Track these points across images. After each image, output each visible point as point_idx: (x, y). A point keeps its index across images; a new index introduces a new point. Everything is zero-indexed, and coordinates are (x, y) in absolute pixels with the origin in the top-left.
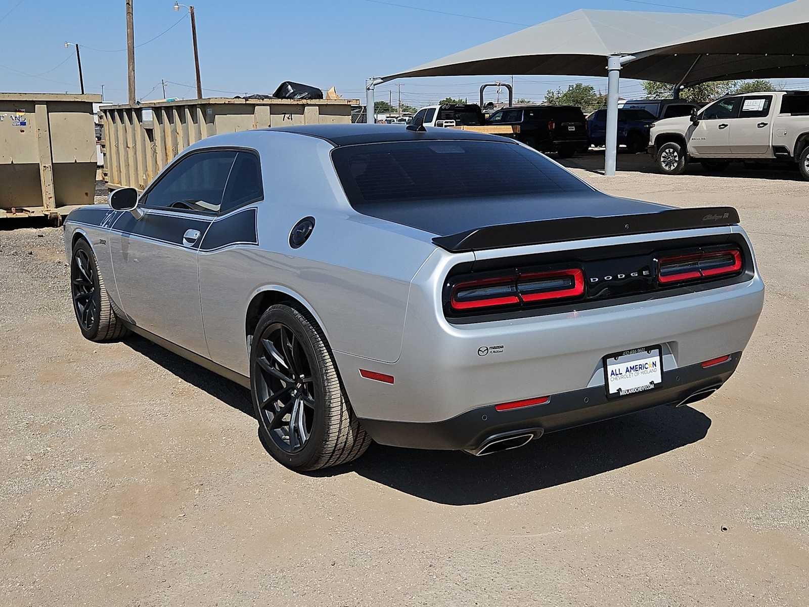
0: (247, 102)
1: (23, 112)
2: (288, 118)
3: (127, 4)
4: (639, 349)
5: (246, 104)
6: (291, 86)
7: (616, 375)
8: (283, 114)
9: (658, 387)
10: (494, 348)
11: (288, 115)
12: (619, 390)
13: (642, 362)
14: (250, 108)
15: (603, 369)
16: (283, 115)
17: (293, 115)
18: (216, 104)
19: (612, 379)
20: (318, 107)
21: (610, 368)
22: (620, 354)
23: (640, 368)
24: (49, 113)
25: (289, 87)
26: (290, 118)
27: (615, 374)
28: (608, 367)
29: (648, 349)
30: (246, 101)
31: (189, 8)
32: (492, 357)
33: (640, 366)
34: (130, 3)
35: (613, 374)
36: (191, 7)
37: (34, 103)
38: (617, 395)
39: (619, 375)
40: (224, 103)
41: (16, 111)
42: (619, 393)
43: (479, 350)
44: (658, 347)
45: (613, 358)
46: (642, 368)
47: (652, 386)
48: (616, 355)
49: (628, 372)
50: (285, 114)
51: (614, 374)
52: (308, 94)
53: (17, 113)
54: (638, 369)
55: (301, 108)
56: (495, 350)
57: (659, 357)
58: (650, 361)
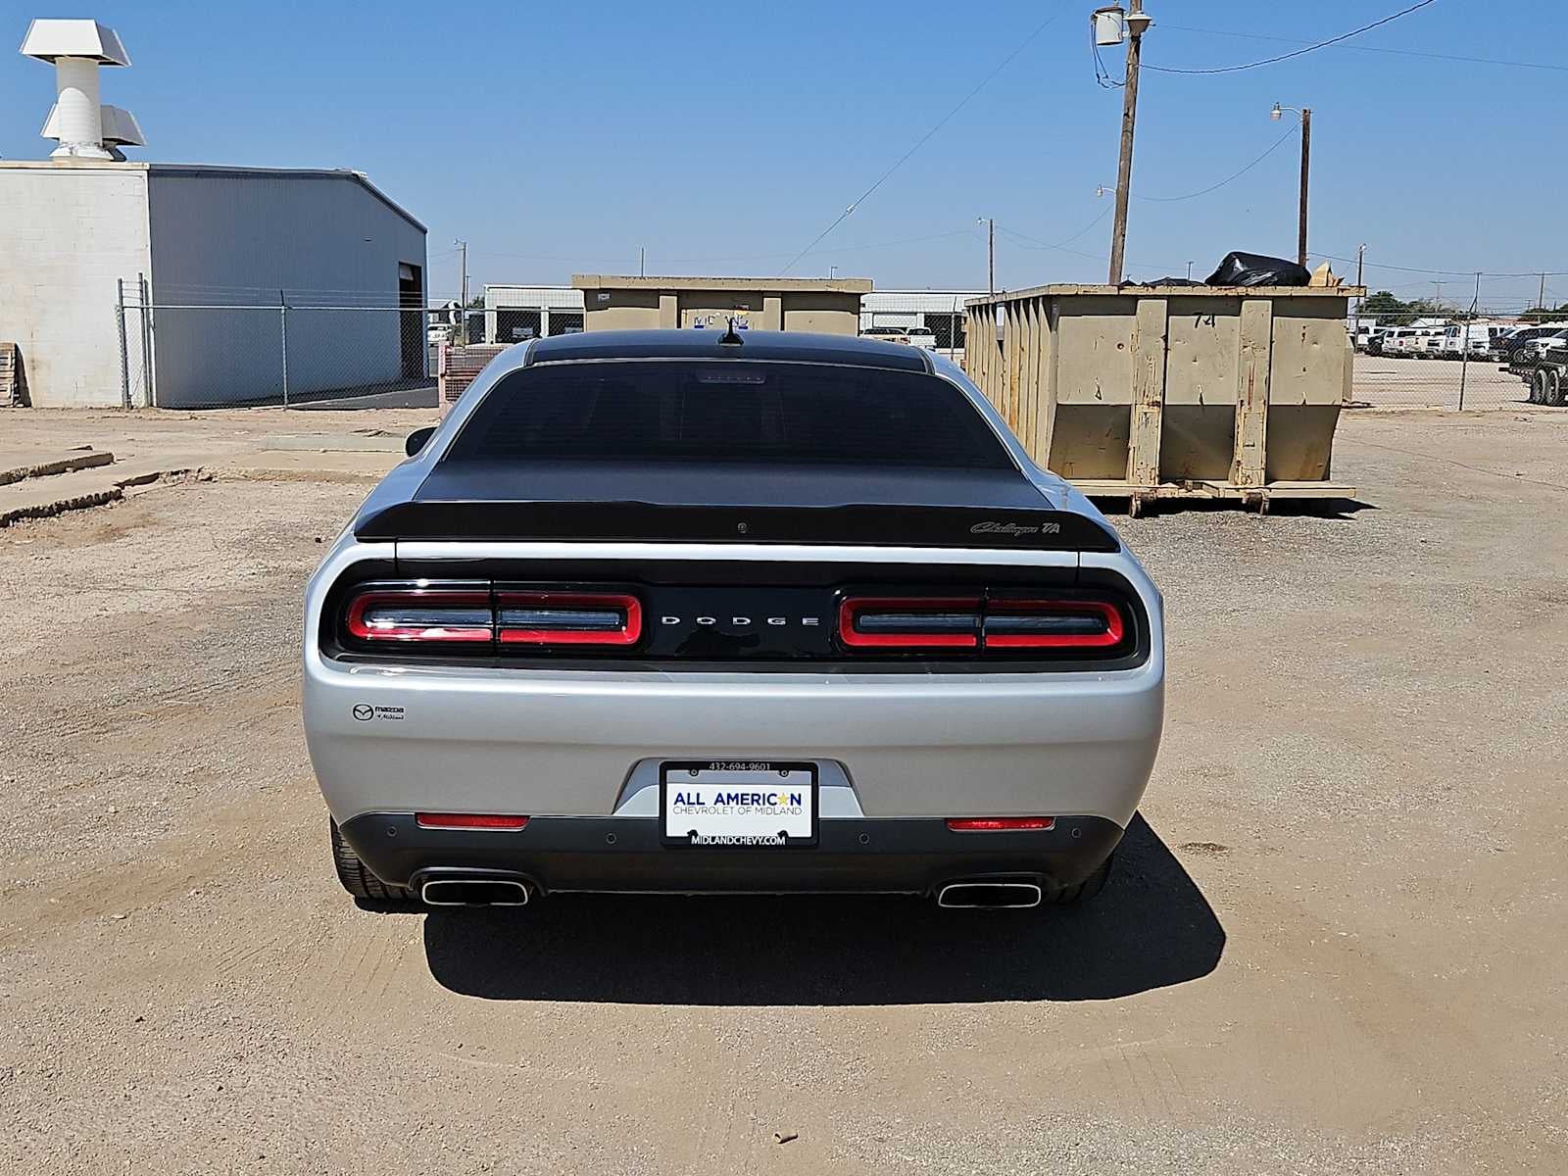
0: (1122, 292)
1: (746, 309)
2: (1207, 323)
3: (1125, 115)
4: (755, 763)
5: (1119, 295)
6: (1240, 261)
7: (689, 803)
8: (1195, 314)
9: (793, 844)
10: (386, 710)
11: (1208, 317)
12: (694, 833)
13: (763, 790)
14: (1129, 303)
15: (658, 787)
16: (1197, 317)
17: (1216, 317)
18: (1059, 295)
19: (678, 810)
20: (1270, 302)
21: (673, 790)
22: (705, 765)
23: (753, 800)
24: (786, 313)
25: (1238, 264)
26: (1210, 321)
27: (686, 801)
28: (669, 785)
29: (783, 767)
30: (1119, 290)
31: (1302, 113)
32: (379, 725)
33: (756, 798)
34: (1131, 114)
35: (680, 798)
36: (1305, 111)
37: (762, 294)
38: (684, 844)
39: (697, 807)
40: (1074, 293)
41: (735, 308)
42: (690, 838)
43: (355, 709)
44: (811, 767)
45: (687, 771)
46: (761, 801)
47: (782, 841)
48: (695, 766)
49: (720, 804)
50: (1201, 314)
51: (682, 800)
52: (1274, 275)
53: (736, 311)
54: (750, 801)
55: (1235, 303)
56: (387, 713)
57: (809, 788)
58: (783, 791)
